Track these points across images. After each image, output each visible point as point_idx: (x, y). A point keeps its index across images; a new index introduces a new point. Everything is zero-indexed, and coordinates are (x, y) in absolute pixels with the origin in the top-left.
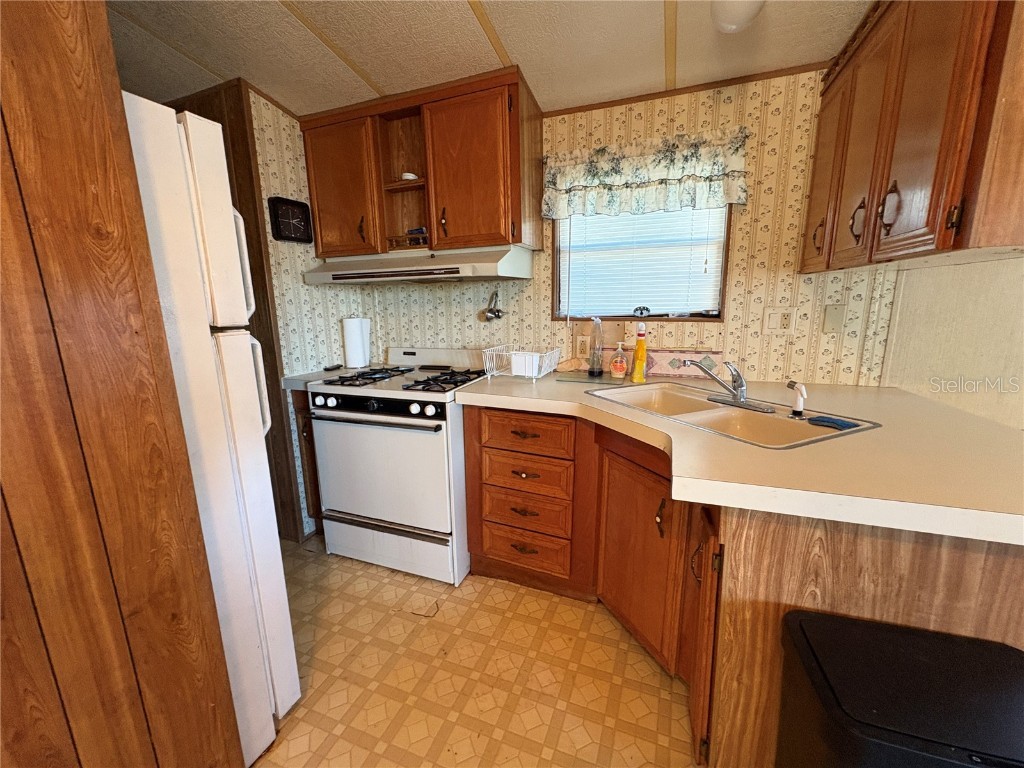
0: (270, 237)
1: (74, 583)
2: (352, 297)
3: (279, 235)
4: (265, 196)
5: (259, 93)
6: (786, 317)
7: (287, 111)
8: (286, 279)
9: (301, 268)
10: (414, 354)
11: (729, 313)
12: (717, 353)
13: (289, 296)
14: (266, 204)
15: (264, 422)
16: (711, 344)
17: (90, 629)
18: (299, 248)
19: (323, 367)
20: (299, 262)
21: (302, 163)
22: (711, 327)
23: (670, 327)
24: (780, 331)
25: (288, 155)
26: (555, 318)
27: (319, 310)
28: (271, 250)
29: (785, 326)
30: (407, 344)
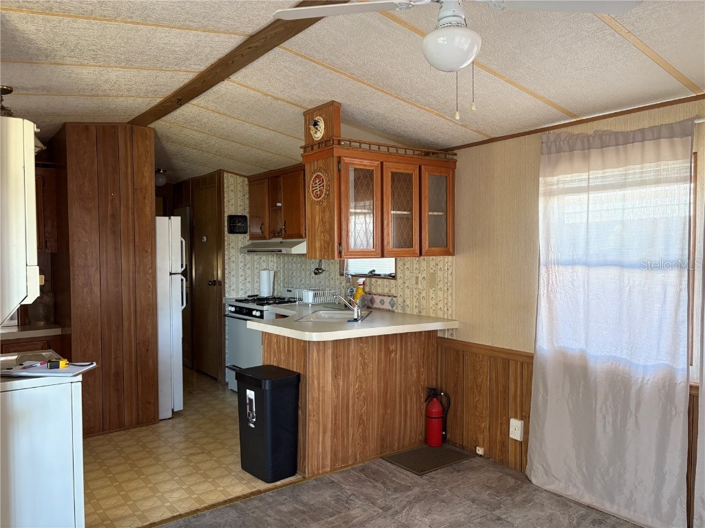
0: (226, 233)
1: (129, 330)
2: (270, 259)
3: (232, 231)
4: (226, 215)
5: (228, 172)
6: (417, 278)
7: (241, 175)
8: (233, 251)
9: (241, 245)
10: (291, 291)
11: (399, 275)
12: (395, 297)
13: (233, 259)
14: (226, 219)
15: (182, 305)
16: (393, 292)
17: (130, 342)
18: (240, 236)
19: (248, 294)
20: (240, 242)
21: (247, 196)
22: (393, 281)
23: (380, 281)
24: (415, 286)
25: (240, 195)
26: (342, 275)
27: (249, 265)
28: (226, 238)
29: (417, 283)
30: (290, 286)
